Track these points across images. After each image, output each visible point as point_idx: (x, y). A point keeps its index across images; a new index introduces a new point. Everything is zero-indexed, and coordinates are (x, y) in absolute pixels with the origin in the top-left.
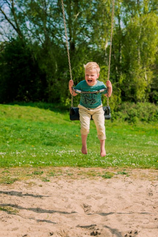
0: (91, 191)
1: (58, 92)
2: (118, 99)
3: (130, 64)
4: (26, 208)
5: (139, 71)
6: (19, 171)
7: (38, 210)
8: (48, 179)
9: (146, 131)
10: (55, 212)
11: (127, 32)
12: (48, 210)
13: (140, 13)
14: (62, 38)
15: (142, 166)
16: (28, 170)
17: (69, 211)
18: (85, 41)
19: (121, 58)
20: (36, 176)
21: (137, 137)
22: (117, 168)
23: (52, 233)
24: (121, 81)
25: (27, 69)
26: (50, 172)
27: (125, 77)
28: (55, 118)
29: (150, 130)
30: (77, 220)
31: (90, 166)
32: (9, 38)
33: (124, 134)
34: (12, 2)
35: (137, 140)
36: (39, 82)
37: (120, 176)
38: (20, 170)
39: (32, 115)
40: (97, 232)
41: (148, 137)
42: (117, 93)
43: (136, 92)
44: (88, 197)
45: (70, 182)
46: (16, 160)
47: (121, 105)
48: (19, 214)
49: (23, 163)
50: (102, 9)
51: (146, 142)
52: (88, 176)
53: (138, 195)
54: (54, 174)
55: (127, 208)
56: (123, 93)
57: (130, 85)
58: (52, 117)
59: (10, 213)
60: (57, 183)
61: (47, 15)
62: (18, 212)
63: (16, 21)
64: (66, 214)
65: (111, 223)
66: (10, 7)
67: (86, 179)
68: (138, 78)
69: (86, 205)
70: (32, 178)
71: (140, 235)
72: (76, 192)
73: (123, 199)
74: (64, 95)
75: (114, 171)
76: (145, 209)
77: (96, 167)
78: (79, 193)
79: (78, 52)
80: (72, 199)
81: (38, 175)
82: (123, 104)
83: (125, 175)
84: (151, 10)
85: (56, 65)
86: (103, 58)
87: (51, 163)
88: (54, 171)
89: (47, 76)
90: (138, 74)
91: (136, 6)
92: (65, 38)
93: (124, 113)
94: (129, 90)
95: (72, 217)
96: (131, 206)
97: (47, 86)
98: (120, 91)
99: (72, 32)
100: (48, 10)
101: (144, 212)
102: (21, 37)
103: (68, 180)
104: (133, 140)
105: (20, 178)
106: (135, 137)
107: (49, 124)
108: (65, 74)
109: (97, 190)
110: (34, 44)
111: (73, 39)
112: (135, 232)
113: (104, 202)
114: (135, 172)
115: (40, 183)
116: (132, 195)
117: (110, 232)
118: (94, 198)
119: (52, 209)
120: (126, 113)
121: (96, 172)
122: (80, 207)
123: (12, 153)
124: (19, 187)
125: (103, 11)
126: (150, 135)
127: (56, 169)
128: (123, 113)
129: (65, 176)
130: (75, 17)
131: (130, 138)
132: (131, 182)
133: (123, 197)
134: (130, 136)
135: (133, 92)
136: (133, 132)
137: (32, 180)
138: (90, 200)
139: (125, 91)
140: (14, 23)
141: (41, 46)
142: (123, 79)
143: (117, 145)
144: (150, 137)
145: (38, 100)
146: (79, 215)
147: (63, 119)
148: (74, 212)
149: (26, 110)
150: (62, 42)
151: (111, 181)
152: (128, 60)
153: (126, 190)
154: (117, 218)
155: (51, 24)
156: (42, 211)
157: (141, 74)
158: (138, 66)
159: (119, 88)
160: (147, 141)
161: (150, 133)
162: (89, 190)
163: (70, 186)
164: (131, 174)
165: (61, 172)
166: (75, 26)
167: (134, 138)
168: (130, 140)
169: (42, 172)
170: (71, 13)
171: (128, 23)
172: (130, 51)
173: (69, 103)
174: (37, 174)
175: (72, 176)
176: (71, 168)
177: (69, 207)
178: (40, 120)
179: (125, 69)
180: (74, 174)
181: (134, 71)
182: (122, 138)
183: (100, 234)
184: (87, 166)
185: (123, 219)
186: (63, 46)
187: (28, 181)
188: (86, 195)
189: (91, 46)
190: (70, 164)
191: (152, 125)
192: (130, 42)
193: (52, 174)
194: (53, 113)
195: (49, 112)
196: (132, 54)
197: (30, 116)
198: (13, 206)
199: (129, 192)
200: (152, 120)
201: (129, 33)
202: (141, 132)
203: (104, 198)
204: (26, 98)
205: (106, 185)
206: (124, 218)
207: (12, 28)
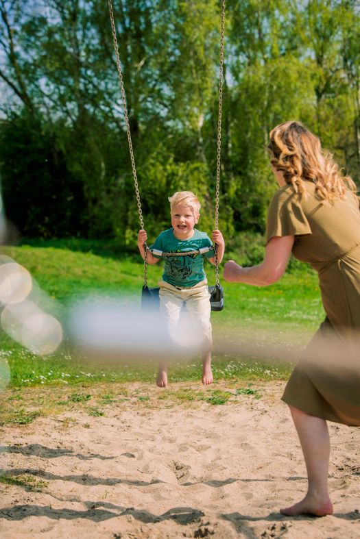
0: (187, 434)
1: (107, 217)
2: (228, 229)
3: (249, 157)
4: (62, 476)
5: (266, 171)
6: (41, 395)
7: (85, 480)
8: (100, 410)
9: (284, 290)
10: (120, 481)
11: (240, 95)
12: (105, 478)
13: (266, 56)
14: (112, 109)
15: (284, 375)
16: (60, 392)
17: (147, 478)
18: (159, 113)
19: (230, 145)
20: (76, 404)
21: (268, 304)
22: (234, 380)
23: (118, 535)
24: (232, 191)
25: (46, 174)
26: (103, 395)
27: (240, 183)
28: (104, 270)
29: (293, 287)
30: (165, 499)
31: (181, 378)
32: (6, 112)
33: (243, 297)
34: (9, 41)
35: (268, 310)
36: (69, 199)
37: (241, 398)
38: (44, 392)
39: (57, 266)
40: (206, 530)
41: (289, 301)
42: (226, 216)
43: (263, 212)
44: (183, 448)
45: (144, 415)
46: (33, 372)
47: (233, 240)
48: (48, 490)
49: (48, 378)
50: (190, 51)
51: (286, 312)
52: (178, 401)
53: (280, 438)
54: (111, 399)
55: (261, 468)
56: (237, 214)
57: (251, 198)
58: (97, 267)
59: (30, 489)
60: (118, 419)
61: (79, 64)
62: (46, 486)
63: (18, 78)
64: (141, 485)
65: (231, 502)
66: (6, 51)
67: (177, 407)
68: (266, 184)
69: (180, 465)
70: (68, 409)
71: (292, 534)
72: (159, 437)
73: (251, 448)
74: (121, 224)
75: (230, 388)
76: (296, 470)
77: (193, 381)
78: (164, 439)
79: (144, 136)
80: (150, 453)
81: (80, 403)
82: (237, 238)
83: (252, 396)
84: (287, 50)
85: (103, 165)
86: (195, 147)
87: (104, 375)
88: (111, 393)
89: (85, 187)
90: (265, 177)
91: (256, 42)
92: (119, 111)
93: (240, 256)
94: (247, 209)
95: (154, 491)
96: (268, 464)
97: (85, 206)
98: (232, 212)
99: (132, 97)
100: (83, 53)
101: (296, 476)
102: (30, 110)
103: (141, 412)
104: (261, 310)
105: (44, 411)
106: (265, 303)
107: (92, 283)
108: (121, 181)
109: (198, 431)
110: (57, 122)
111: (134, 112)
112: (282, 526)
113: (214, 457)
114: (270, 388)
115: (86, 419)
116: (269, 439)
117: (233, 528)
118: (194, 447)
119: (113, 477)
120: (245, 255)
121: (195, 390)
122: (169, 469)
123: (23, 352)
124: (44, 430)
125: (191, 53)
126: (293, 297)
127: (116, 387)
128: (238, 254)
129: (134, 403)
130: (137, 68)
131: (255, 306)
132: (266, 412)
133: (252, 445)
134: (254, 302)
135: (256, 212)
136: (260, 293)
137: (69, 415)
138: (186, 453)
139: (241, 210)
140: (15, 83)
141: (71, 126)
142: (235, 188)
143: (229, 323)
144: (294, 301)
145: (67, 233)
146: (166, 487)
147: (119, 271)
148: (157, 482)
149: (45, 256)
150: (113, 117)
151: (226, 411)
152: (245, 149)
153: (256, 429)
154: (243, 492)
155: (91, 82)
156: (94, 481)
157: (271, 177)
158: (265, 162)
159: (228, 207)
160: (288, 310)
161: (294, 293)
162: (182, 431)
163: (144, 425)
164: (263, 393)
165: (126, 394)
166: (137, 85)
167: (261, 305)
168: (255, 310)
169: (88, 397)
170: (129, 59)
171: (241, 75)
172: (247, 132)
173: (132, 239)
174: (78, 401)
175: (148, 402)
176: (145, 385)
177: (146, 470)
178: (74, 275)
179: (239, 169)
180: (151, 398)
181: (258, 171)
182: (238, 307)
183: (213, 533)
184: (175, 380)
185: (255, 495)
186: (114, 124)
187: (61, 417)
188: (177, 442)
189: (170, 123)
190: (141, 376)
191: (298, 277)
192: (246, 113)
193: (108, 400)
194: (99, 259)
195: (91, 257)
196: (253, 137)
197: (54, 267)
198: (35, 473)
199: (263, 434)
200: (297, 267)
201: (243, 97)
202: (275, 291)
203: (214, 447)
204: (45, 231)
205: (215, 420)
206: (257, 492)
207: (11, 92)
